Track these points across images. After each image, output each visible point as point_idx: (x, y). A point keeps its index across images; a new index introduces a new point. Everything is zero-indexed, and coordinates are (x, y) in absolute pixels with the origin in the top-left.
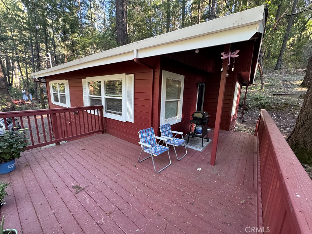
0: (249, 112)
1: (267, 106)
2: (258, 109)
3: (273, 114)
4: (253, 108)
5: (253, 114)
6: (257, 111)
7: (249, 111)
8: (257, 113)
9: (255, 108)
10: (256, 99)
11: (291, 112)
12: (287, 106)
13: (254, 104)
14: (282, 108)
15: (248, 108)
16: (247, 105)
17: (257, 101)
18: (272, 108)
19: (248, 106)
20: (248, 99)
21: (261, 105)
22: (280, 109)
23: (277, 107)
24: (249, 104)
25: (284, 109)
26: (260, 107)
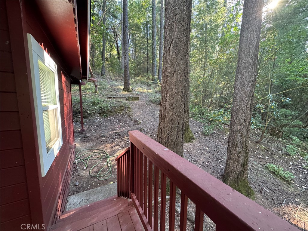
0: (89, 120)
1: (106, 110)
2: (98, 115)
3: (114, 118)
4: (93, 114)
5: (95, 122)
6: (98, 117)
7: (90, 118)
8: (98, 120)
9: (96, 114)
10: (94, 103)
11: (127, 114)
12: (123, 108)
13: (93, 109)
14: (119, 111)
15: (87, 115)
16: (85, 112)
17: (96, 106)
18: (112, 112)
19: (87, 112)
20: (85, 104)
21: (100, 110)
22: (118, 113)
23: (116, 110)
24: (87, 110)
25: (121, 112)
26: (100, 112)
